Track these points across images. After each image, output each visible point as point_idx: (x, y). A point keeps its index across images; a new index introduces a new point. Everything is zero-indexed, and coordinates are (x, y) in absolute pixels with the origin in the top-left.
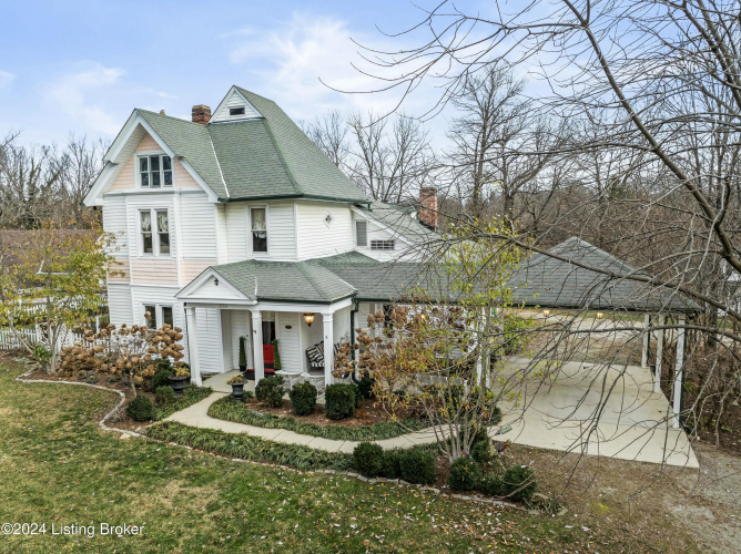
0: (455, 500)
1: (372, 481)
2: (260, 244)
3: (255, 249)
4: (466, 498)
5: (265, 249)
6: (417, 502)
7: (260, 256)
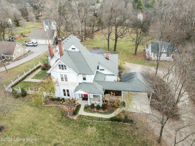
0: (124, 124)
1: (113, 122)
2: (84, 79)
3: (84, 80)
4: (125, 123)
5: (85, 80)
6: (120, 125)
7: (85, 81)
